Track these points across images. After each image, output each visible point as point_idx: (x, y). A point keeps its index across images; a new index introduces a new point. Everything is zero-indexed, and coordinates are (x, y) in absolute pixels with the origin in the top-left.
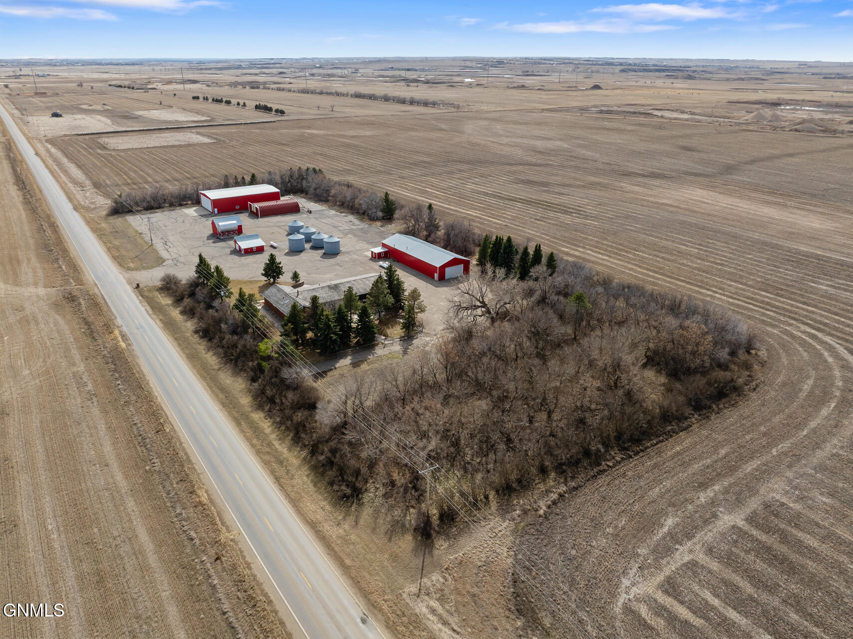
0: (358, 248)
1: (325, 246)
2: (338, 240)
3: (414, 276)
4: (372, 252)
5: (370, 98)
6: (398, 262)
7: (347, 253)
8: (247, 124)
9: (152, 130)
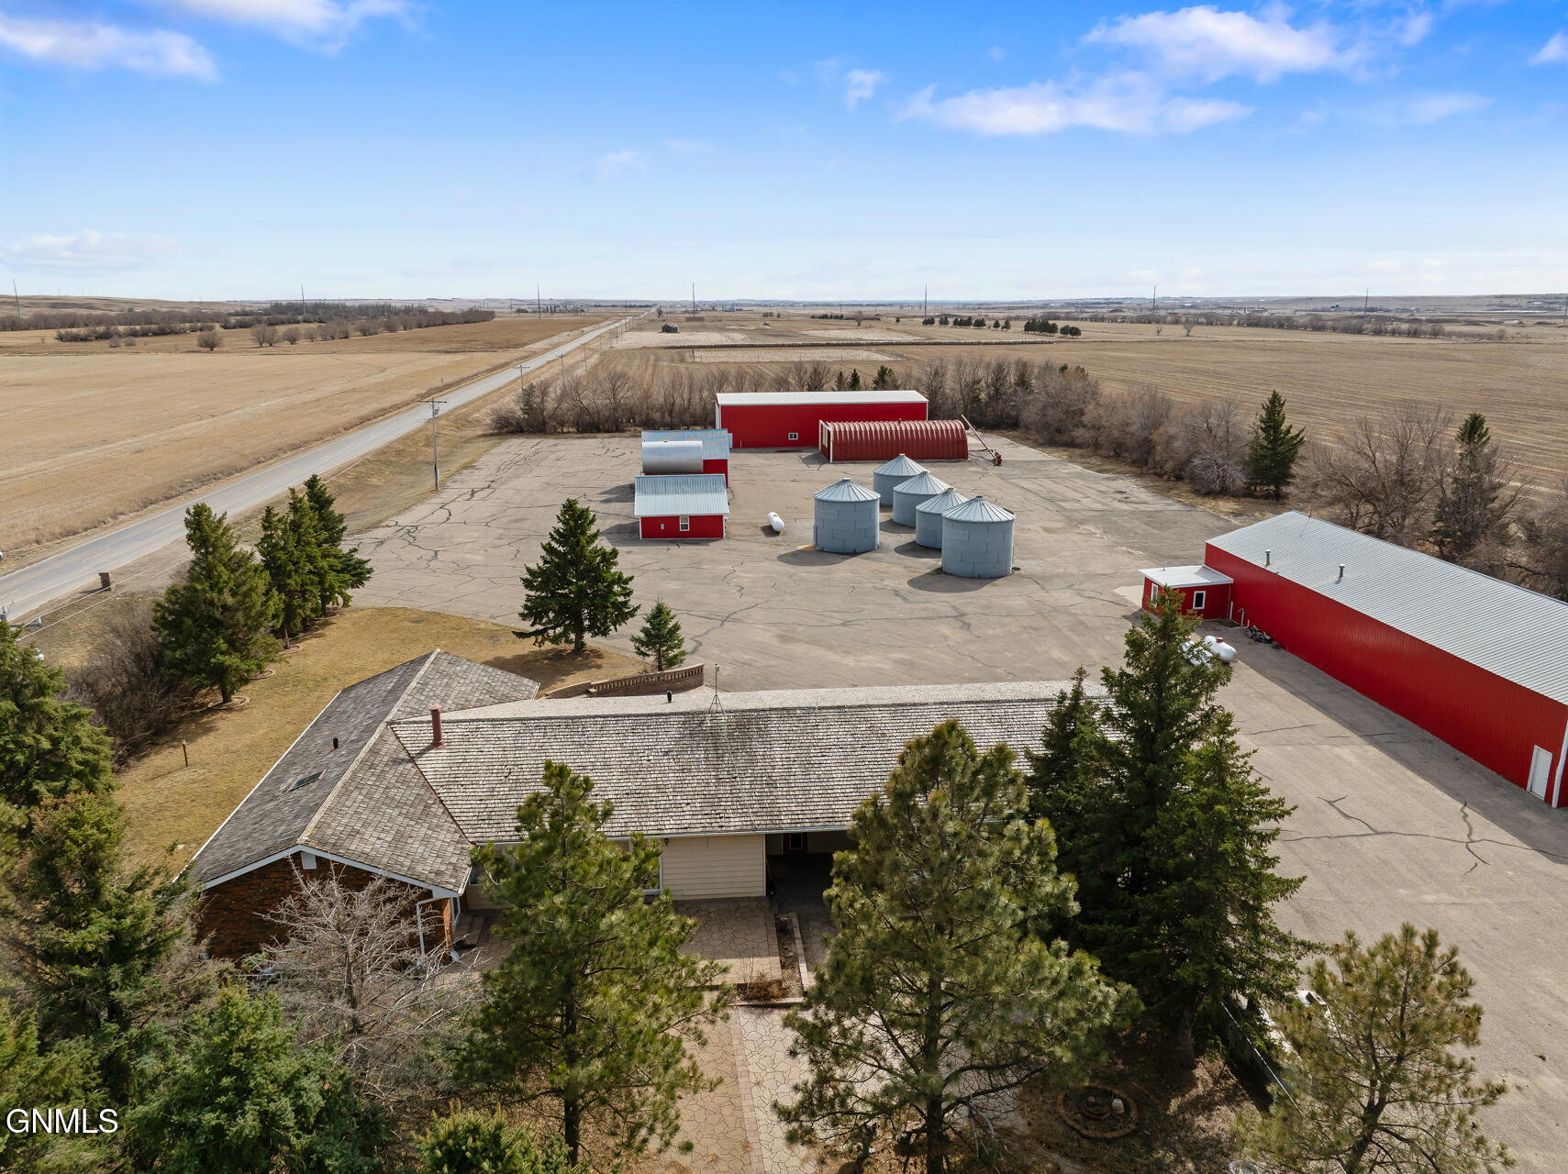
0: (1098, 567)
1: (948, 538)
2: (1005, 516)
3: (1370, 738)
4: (1148, 582)
5: (1281, 326)
6: (1280, 646)
7: (1034, 579)
8: (991, 344)
9: (799, 346)
